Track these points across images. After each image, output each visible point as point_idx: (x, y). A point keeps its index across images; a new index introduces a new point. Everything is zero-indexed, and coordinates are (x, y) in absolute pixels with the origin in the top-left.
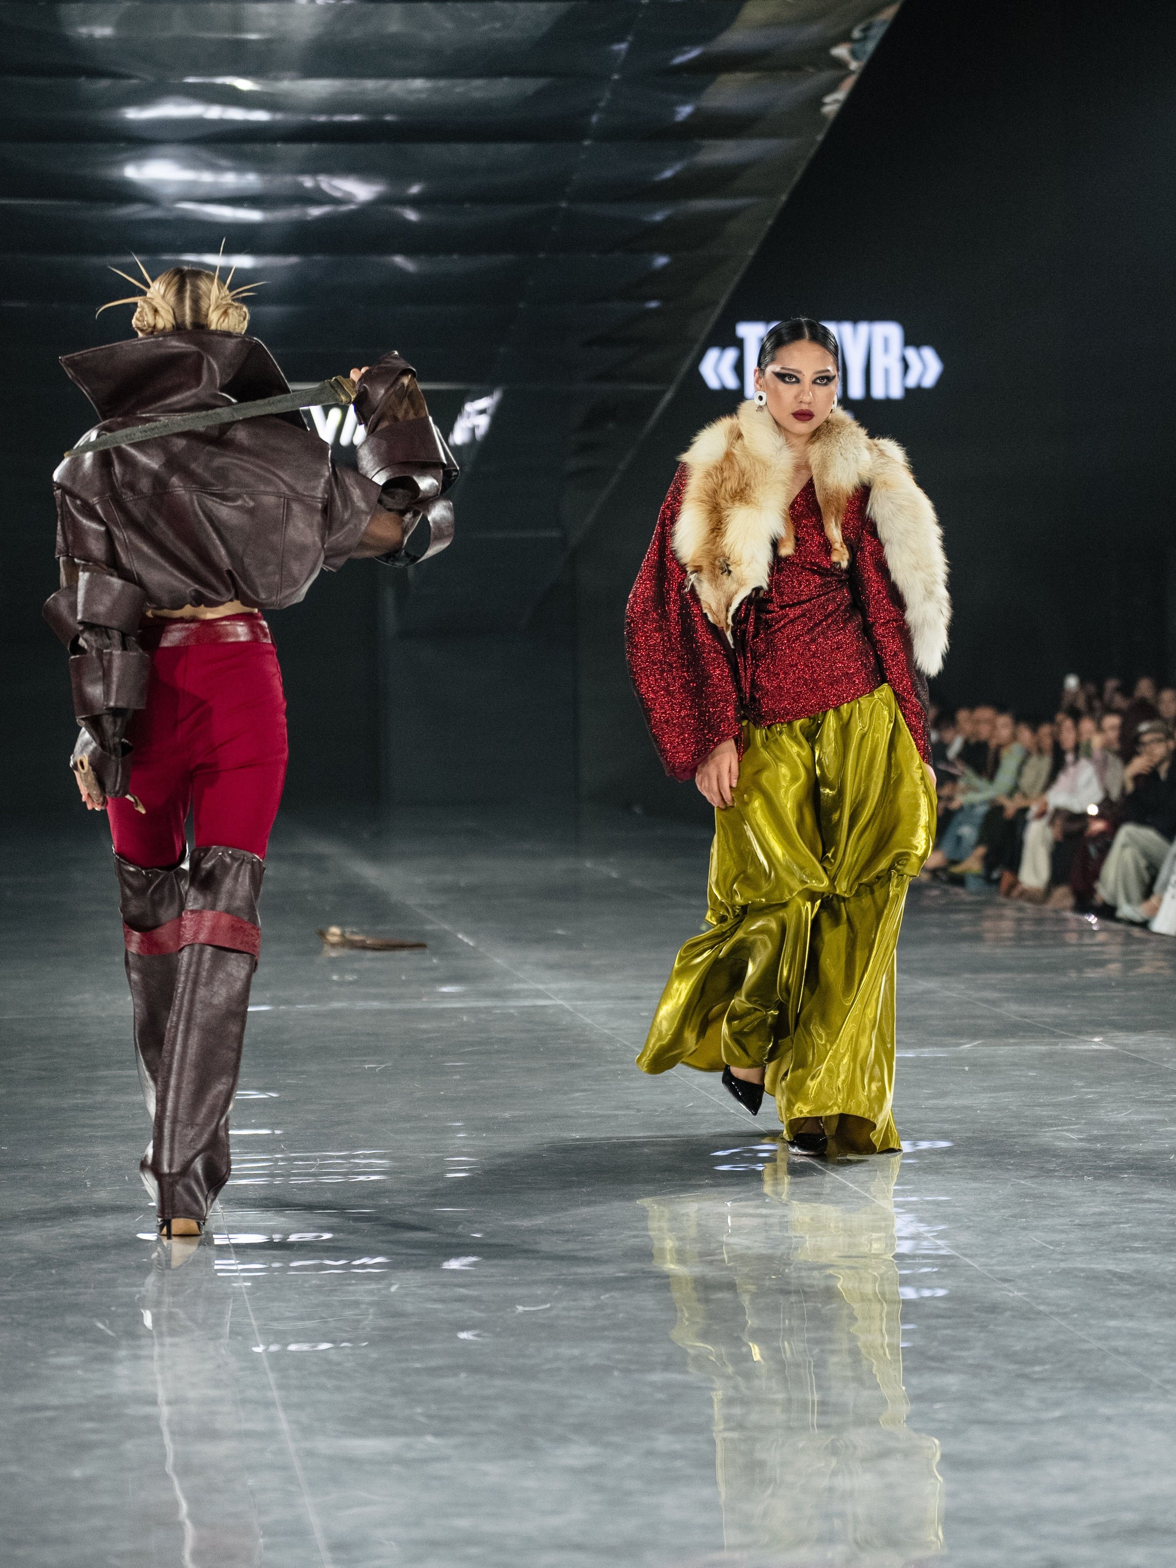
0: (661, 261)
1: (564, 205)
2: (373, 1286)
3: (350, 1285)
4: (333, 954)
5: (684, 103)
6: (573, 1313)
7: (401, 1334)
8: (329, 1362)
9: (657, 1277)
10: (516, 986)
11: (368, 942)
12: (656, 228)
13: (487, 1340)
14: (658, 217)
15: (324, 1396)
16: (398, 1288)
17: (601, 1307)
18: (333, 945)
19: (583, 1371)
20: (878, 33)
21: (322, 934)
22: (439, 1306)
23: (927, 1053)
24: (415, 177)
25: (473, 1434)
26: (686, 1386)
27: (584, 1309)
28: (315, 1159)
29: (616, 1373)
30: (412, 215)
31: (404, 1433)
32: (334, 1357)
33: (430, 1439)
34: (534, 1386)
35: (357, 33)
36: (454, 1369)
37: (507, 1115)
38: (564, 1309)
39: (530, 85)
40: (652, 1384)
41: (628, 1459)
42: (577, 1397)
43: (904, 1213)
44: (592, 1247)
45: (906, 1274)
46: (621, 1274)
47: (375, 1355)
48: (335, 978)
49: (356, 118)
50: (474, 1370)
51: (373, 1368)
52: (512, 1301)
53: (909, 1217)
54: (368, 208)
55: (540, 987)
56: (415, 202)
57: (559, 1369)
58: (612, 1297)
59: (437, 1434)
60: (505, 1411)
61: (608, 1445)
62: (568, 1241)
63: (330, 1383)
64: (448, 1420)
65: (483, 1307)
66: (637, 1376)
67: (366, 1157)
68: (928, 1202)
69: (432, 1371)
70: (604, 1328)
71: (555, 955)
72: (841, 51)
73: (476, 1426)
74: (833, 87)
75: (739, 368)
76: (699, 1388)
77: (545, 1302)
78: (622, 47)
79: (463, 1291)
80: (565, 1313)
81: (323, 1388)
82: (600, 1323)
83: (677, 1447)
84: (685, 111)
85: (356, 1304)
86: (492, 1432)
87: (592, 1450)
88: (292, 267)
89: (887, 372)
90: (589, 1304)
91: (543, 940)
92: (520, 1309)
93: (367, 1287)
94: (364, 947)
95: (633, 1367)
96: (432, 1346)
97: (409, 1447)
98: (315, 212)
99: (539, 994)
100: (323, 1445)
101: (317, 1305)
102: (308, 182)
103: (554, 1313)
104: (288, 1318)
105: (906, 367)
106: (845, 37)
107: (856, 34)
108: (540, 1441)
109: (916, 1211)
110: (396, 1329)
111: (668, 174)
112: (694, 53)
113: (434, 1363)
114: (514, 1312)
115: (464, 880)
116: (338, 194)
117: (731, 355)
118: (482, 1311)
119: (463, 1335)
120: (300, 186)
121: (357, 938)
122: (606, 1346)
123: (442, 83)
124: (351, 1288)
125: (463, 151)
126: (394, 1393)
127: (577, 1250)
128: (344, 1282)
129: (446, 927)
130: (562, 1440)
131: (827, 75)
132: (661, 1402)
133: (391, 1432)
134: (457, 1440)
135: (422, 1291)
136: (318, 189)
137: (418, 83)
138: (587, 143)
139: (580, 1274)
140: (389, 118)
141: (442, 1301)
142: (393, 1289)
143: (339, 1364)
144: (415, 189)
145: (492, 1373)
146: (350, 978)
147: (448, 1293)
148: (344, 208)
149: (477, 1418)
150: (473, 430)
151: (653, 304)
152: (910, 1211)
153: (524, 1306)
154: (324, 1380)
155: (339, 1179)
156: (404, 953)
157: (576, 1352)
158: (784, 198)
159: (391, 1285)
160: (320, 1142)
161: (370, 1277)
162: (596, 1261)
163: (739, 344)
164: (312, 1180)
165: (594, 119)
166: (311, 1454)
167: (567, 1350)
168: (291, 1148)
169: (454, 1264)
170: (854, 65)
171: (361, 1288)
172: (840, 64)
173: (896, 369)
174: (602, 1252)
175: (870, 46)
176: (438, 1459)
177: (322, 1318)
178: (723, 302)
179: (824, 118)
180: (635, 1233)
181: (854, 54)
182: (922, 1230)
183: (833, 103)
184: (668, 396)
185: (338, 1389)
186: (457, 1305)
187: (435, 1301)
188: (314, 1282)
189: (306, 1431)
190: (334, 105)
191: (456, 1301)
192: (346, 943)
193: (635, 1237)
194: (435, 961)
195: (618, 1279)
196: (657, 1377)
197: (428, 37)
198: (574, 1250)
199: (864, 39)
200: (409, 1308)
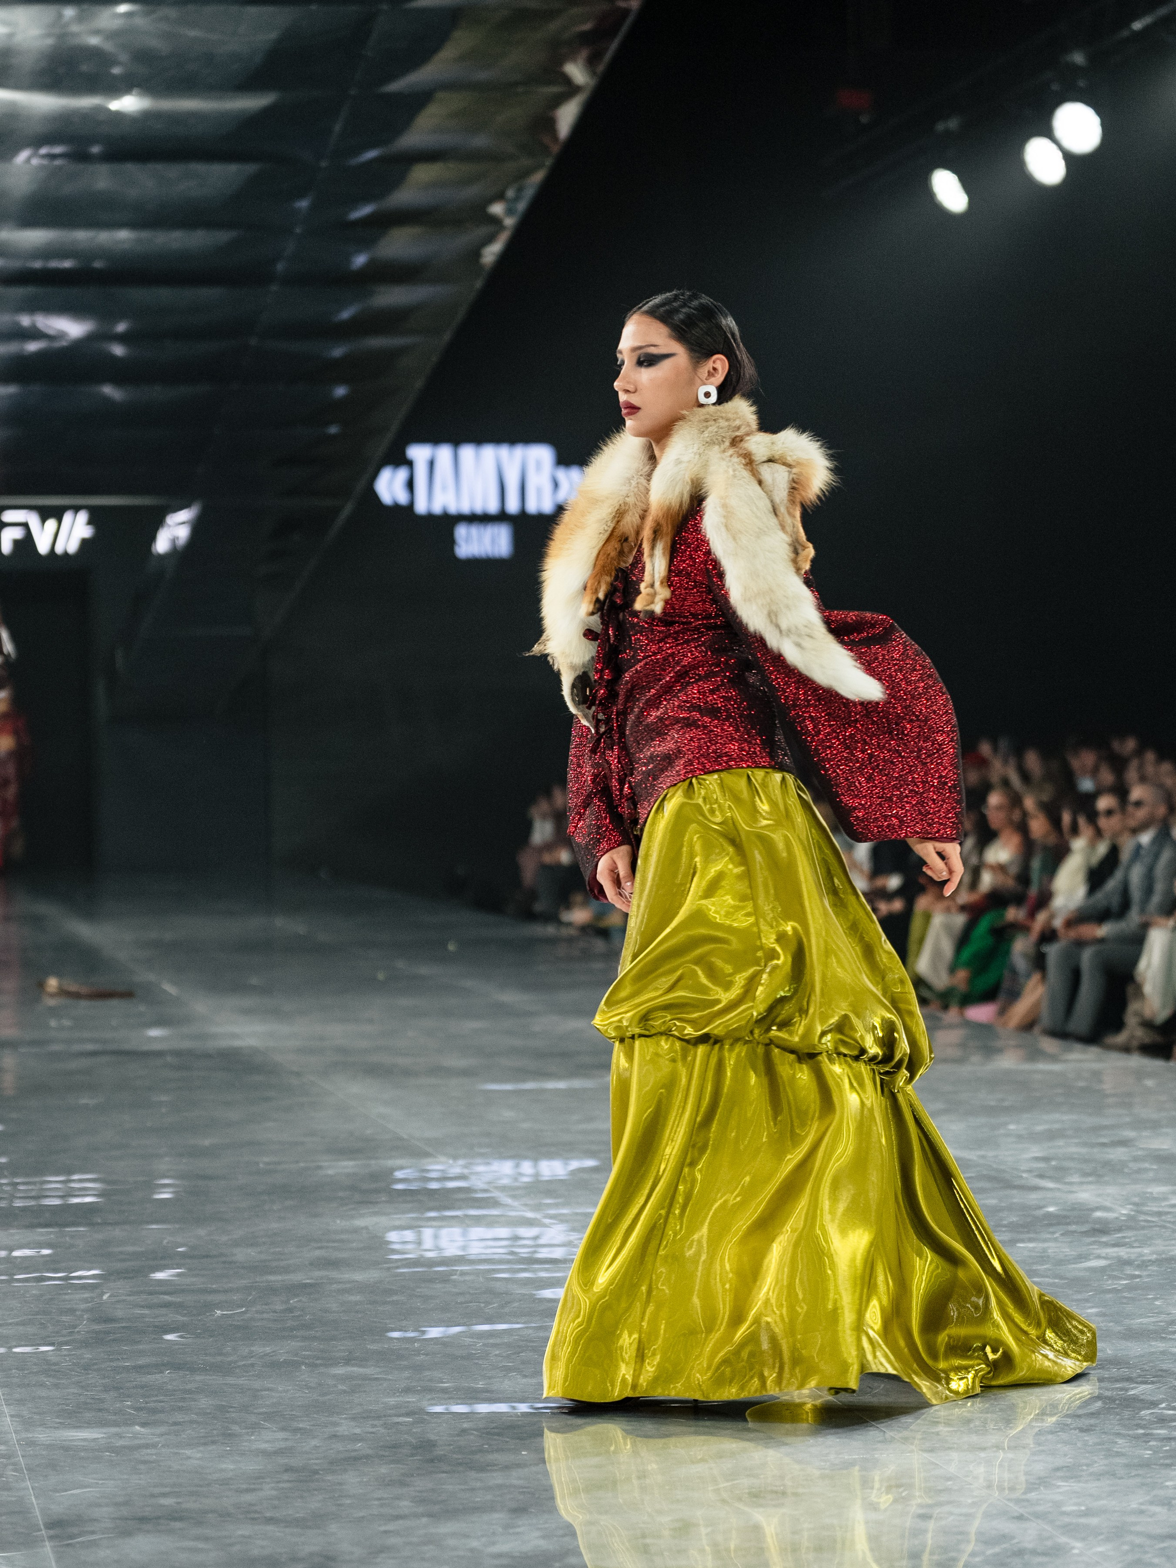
0: (340, 391)
1: (253, 342)
2: (87, 1295)
3: (66, 1294)
4: (52, 1002)
5: (359, 251)
6: (265, 1316)
7: (112, 1337)
8: (48, 1362)
9: (340, 1283)
10: (214, 1029)
11: (84, 990)
12: (336, 363)
13: (190, 1340)
14: (338, 352)
15: (43, 1393)
16: (109, 1296)
17: (290, 1310)
18: (52, 995)
19: (275, 1366)
20: (529, 192)
21: (41, 985)
22: (146, 1312)
23: (577, 1083)
24: (122, 317)
25: (175, 1424)
26: (365, 1378)
27: (275, 1312)
28: (34, 1183)
29: (303, 1367)
30: (118, 350)
31: (116, 1424)
32: (54, 1359)
33: (137, 1428)
34: (231, 1380)
35: (68, 189)
36: (159, 1367)
37: (207, 1142)
38: (257, 1312)
39: (223, 236)
40: (334, 1376)
41: (314, 1442)
42: (268, 1389)
43: (557, 1224)
44: (282, 1257)
45: (558, 1277)
46: (308, 1281)
47: (89, 1356)
48: (53, 1023)
49: (67, 264)
50: (177, 1367)
51: (87, 1368)
52: (210, 1307)
53: (561, 1227)
54: (78, 345)
55: (236, 1029)
56: (121, 338)
57: (252, 1365)
58: (300, 1301)
59: (144, 1425)
60: (204, 1402)
61: (296, 1430)
62: (260, 1252)
63: (48, 1381)
64: (154, 1411)
65: (185, 1312)
66: (322, 1370)
67: (81, 1181)
68: (577, 1214)
69: (138, 1369)
70: (292, 1329)
71: (248, 1001)
72: (497, 209)
73: (179, 1417)
74: (490, 239)
75: (410, 485)
76: (376, 1379)
77: (242, 1307)
78: (303, 204)
79: (167, 1298)
80: (258, 1316)
81: (42, 1385)
82: (290, 1323)
83: (358, 1431)
84: (360, 260)
85: (72, 1311)
86: (192, 1422)
87: (281, 1435)
88: (10, 396)
89: (539, 491)
90: (279, 1307)
91: (238, 988)
92: (219, 1312)
93: (82, 1296)
94: (77, 996)
95: (318, 1362)
96: (141, 1347)
97: (120, 1436)
98: (32, 347)
99: (234, 1036)
100: (42, 1436)
101: (37, 1313)
102: (25, 321)
103: (248, 1315)
104: (11, 1324)
105: (556, 485)
106: (500, 196)
107: (510, 193)
108: (236, 1428)
109: (567, 1221)
110: (108, 1333)
111: (346, 315)
112: (366, 210)
113: (141, 1362)
114: (214, 1315)
115: (168, 936)
116: (51, 332)
117: (402, 474)
118: (185, 1315)
119: (170, 1337)
120: (18, 324)
121: (73, 988)
122: (294, 1344)
123: (145, 234)
124: (67, 1297)
125: (164, 294)
126: (106, 1389)
127: (269, 1261)
128: (62, 1292)
129: (151, 977)
130: (255, 1427)
131: (483, 231)
132: (345, 1392)
133: (103, 1424)
134: (163, 1429)
135: (131, 1298)
136: (34, 327)
137: (123, 235)
138: (274, 288)
139: (271, 1282)
140: (98, 264)
141: (149, 1307)
142: (105, 1297)
143: (55, 1364)
144: (121, 327)
145: (193, 1370)
146: (67, 1023)
147: (155, 1299)
148: (57, 344)
149: (180, 1409)
150: (174, 541)
151: (333, 430)
152: (562, 1221)
153: (222, 1311)
154: (43, 1378)
155: (57, 1202)
156: (114, 1002)
157: (268, 1349)
158: (447, 337)
159: (103, 1293)
160: (40, 1168)
161: (84, 1287)
162: (286, 1270)
163: (410, 464)
164: (32, 1203)
165: (280, 267)
166: (32, 1443)
167: (259, 1349)
168: (15, 1174)
169: (160, 1275)
170: (509, 222)
171: (77, 1296)
172: (496, 221)
173: (548, 487)
174: (291, 1262)
175: (522, 206)
176: (147, 1446)
177: (42, 1324)
178: (395, 427)
179: (481, 267)
180: (319, 1245)
181: (510, 212)
182: (572, 1238)
183: (492, 252)
184: (348, 509)
185: (56, 1386)
186: (163, 1311)
187: (143, 1307)
188: (34, 1292)
189: (27, 1424)
190: (47, 252)
191: (161, 1307)
192: (63, 993)
193: (319, 1248)
194: (142, 1008)
195: (306, 1286)
196: (340, 1370)
197: (133, 193)
198: (265, 1261)
199: (517, 199)
200: (119, 1314)
